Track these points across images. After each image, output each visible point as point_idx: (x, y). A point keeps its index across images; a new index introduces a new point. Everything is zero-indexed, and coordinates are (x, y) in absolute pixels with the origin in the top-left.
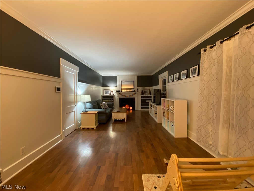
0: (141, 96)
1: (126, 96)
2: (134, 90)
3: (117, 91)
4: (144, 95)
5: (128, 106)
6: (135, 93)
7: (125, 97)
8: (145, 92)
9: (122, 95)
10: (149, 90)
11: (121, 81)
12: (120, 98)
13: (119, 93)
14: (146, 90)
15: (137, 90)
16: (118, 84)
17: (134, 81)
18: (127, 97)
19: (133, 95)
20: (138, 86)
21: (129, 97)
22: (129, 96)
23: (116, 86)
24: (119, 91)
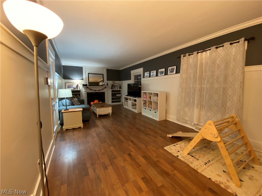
0: (112, 90)
1: (95, 90)
2: (104, 84)
3: (84, 85)
4: (114, 89)
5: (97, 101)
6: (105, 87)
7: (94, 92)
8: (115, 86)
9: (91, 89)
10: (118, 84)
11: (88, 74)
12: (87, 93)
13: (87, 87)
14: (115, 85)
15: (107, 84)
16: (84, 77)
17: (103, 74)
18: (96, 92)
19: (103, 89)
20: (107, 80)
21: (98, 92)
22: (99, 90)
23: (83, 79)
24: (86, 85)
